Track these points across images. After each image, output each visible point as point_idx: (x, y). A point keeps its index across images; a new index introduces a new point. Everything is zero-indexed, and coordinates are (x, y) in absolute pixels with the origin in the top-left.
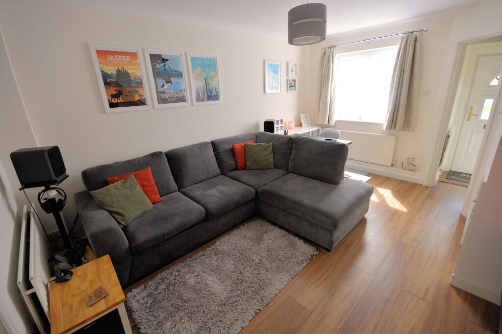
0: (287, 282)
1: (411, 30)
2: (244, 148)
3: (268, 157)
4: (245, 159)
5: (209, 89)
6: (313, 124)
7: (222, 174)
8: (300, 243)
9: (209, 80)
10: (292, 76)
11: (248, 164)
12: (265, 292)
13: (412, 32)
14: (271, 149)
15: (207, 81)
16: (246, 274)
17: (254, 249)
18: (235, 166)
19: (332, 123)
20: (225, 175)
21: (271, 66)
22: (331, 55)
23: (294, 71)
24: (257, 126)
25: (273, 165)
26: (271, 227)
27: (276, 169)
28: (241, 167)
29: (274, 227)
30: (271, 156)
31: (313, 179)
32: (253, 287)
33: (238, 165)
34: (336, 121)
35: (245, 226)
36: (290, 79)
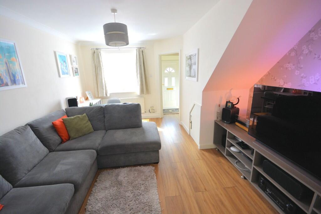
0: (158, 192)
1: (140, 47)
2: (64, 122)
3: (87, 125)
4: (67, 131)
5: (12, 74)
6: (95, 97)
7: (50, 152)
8: (143, 168)
9: (11, 65)
10: (75, 65)
11: (72, 135)
12: (154, 206)
13: (140, 48)
14: (87, 118)
15: (8, 65)
16: (134, 207)
17: (122, 190)
18: (60, 140)
19: (108, 95)
20: (54, 151)
21: (60, 56)
22: (99, 54)
23: (75, 61)
24: (59, 104)
25: (92, 129)
26: (117, 171)
27: (95, 131)
28: (65, 139)
29: (119, 169)
30: (89, 123)
31: (127, 128)
32: (146, 210)
33: (63, 139)
34: (110, 94)
35: (98, 181)
36: (74, 67)
